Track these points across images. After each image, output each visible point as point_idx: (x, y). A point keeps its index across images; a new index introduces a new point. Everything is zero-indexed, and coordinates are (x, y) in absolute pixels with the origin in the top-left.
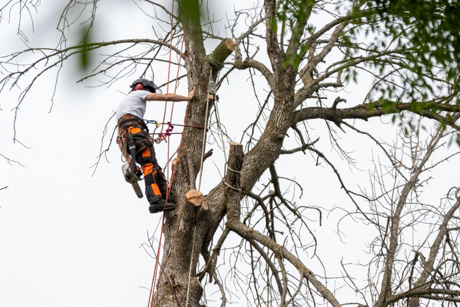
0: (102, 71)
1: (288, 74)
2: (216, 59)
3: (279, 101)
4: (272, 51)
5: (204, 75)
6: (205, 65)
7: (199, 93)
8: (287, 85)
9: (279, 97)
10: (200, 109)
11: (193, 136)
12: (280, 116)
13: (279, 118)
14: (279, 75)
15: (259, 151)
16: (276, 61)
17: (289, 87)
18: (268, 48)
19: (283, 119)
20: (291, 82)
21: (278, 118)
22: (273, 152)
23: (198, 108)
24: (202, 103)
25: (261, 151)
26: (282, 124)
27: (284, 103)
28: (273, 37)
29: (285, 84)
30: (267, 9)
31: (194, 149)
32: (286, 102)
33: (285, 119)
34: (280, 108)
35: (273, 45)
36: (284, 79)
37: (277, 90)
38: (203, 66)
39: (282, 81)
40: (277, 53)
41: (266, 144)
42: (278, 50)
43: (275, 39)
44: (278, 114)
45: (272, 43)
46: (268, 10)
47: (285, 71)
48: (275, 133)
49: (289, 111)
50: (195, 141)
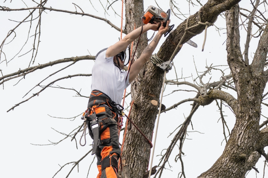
0: (35, 95)
1: (252, 85)
2: (161, 58)
3: (241, 116)
4: (233, 60)
5: (147, 78)
6: (148, 67)
7: (141, 100)
8: (251, 98)
9: (241, 112)
10: (142, 118)
11: (132, 149)
12: (243, 133)
13: (241, 136)
14: (241, 87)
15: (215, 171)
16: (238, 70)
17: (254, 100)
18: (228, 57)
19: (246, 137)
20: (256, 95)
21: (239, 135)
22: (232, 173)
23: (139, 117)
24: (144, 111)
25: (217, 171)
26: (244, 142)
27: (247, 118)
28: (234, 45)
29: (249, 97)
30: (228, 14)
31: (133, 165)
32: (250, 117)
33: (249, 137)
34: (242, 125)
35: (234, 53)
36: (247, 91)
37: (239, 105)
38: (146, 68)
39: (244, 94)
40: (238, 61)
41: (224, 164)
42: (240, 58)
43: (237, 47)
44: (240, 131)
45: (232, 50)
46: (229, 16)
47: (248, 82)
48: (236, 151)
49: (253, 128)
50: (134, 156)
